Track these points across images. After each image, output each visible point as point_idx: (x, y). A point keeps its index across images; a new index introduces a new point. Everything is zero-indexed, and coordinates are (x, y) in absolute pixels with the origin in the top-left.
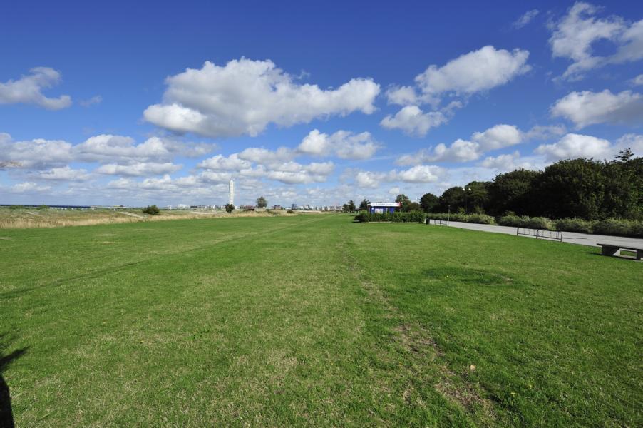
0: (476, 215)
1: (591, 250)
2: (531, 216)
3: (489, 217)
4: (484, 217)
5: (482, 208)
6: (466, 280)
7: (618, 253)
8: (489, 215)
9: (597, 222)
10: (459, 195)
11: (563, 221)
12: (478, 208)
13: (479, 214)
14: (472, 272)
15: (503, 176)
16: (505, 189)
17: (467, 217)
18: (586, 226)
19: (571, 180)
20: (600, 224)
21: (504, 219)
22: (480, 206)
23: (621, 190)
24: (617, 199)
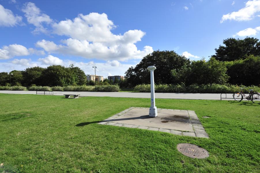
0: (16, 87)
1: (62, 97)
2: (43, 86)
3: (24, 87)
4: (21, 87)
5: (20, 83)
6: (5, 120)
7: (69, 97)
8: (24, 86)
9: (65, 87)
10: (6, 76)
11: (54, 87)
12: (18, 83)
13: (18, 86)
14: (9, 115)
15: (29, 69)
16: (31, 75)
17: (12, 87)
18: (62, 89)
19: (56, 72)
20: (65, 88)
21: (31, 88)
22: (19, 82)
23: (71, 77)
24: (70, 80)
